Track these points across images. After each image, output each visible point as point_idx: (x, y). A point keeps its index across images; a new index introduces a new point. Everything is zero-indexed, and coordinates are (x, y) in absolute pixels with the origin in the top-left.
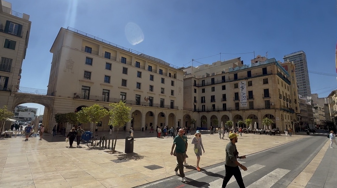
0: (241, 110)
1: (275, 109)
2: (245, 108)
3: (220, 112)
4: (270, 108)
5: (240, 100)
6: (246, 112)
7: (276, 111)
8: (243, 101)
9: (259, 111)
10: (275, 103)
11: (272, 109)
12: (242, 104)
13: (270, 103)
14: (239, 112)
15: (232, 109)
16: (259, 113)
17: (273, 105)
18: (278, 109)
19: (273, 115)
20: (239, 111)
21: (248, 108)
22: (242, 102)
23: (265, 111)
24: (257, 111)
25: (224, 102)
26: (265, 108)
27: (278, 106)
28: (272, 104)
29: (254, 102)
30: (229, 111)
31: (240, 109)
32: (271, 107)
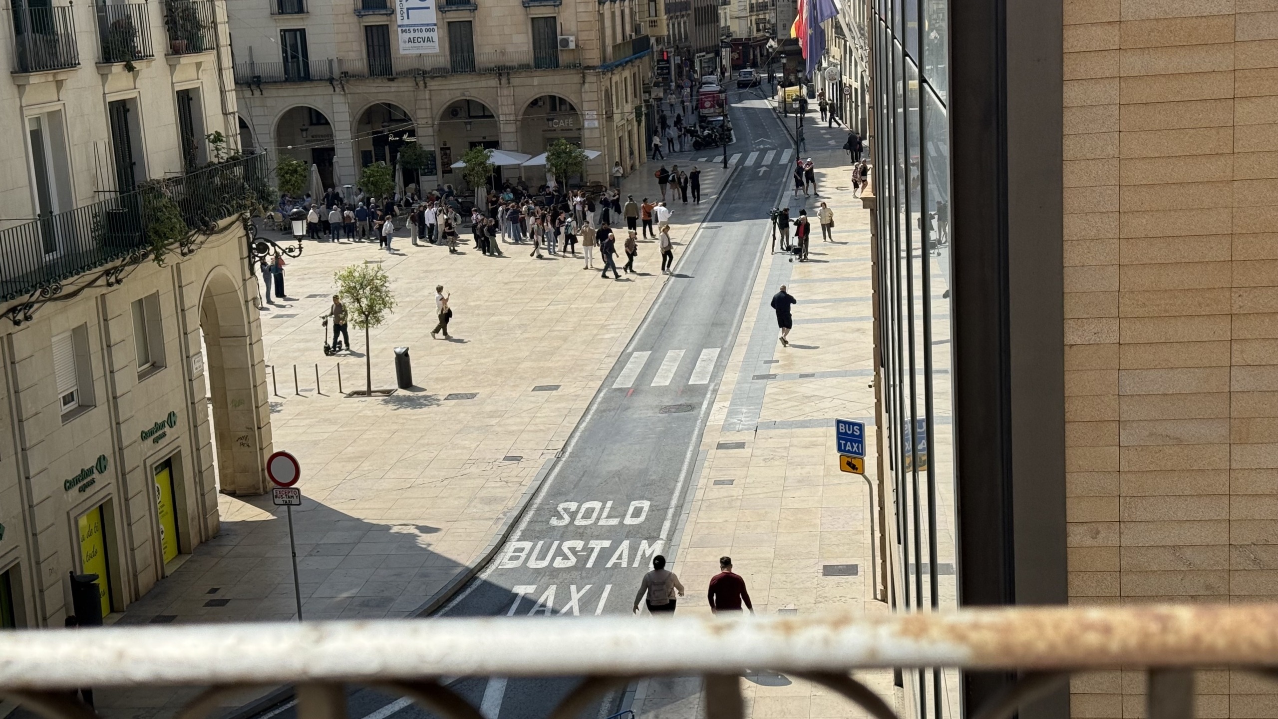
0: (405, 74)
1: (582, 69)
2: (428, 65)
3: (271, 92)
4: (557, 66)
5: (393, 12)
6: (434, 84)
7: (584, 77)
8: (417, 17)
9: (504, 81)
10: (583, 36)
11: (568, 67)
12: (406, 36)
13: (559, 37)
14: (394, 86)
15: (347, 67)
16: (505, 92)
17: (572, 45)
18: (594, 68)
19: (572, 99)
20: (392, 80)
21: (444, 61)
22: (406, 22)
23: (536, 81)
24: (493, 82)
25: (293, 22)
26: (532, 63)
27: (593, 57)
28: (565, 42)
29: (477, 29)
30: (331, 80)
31: (398, 66)
32: (564, 58)
